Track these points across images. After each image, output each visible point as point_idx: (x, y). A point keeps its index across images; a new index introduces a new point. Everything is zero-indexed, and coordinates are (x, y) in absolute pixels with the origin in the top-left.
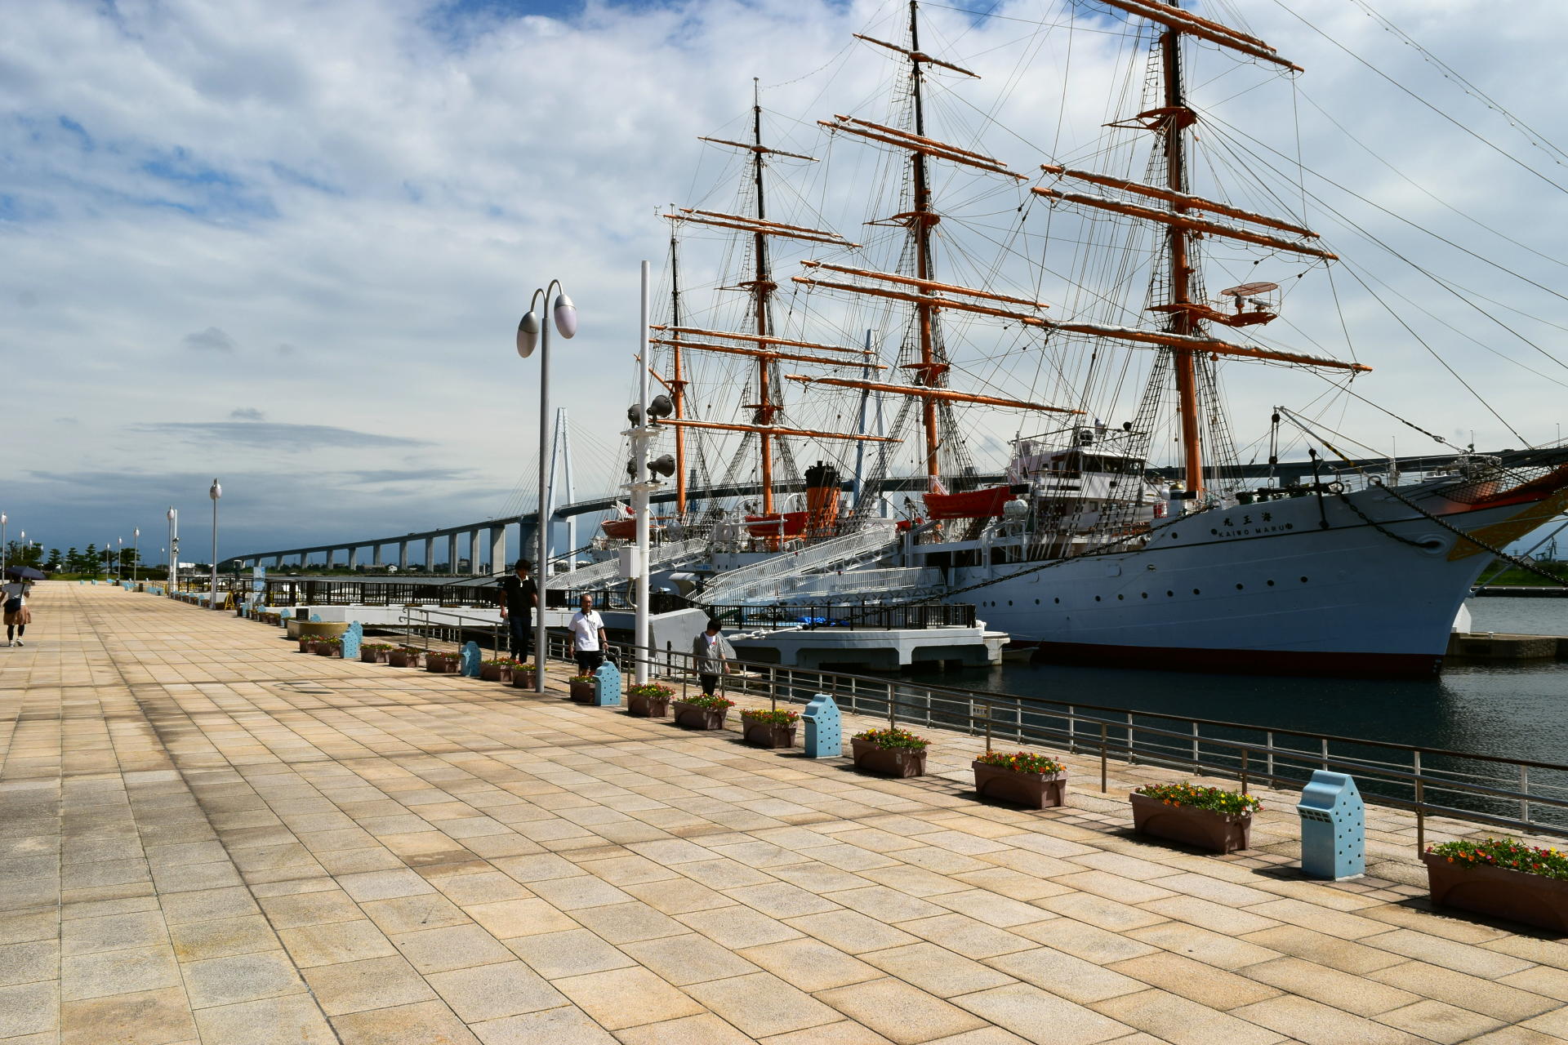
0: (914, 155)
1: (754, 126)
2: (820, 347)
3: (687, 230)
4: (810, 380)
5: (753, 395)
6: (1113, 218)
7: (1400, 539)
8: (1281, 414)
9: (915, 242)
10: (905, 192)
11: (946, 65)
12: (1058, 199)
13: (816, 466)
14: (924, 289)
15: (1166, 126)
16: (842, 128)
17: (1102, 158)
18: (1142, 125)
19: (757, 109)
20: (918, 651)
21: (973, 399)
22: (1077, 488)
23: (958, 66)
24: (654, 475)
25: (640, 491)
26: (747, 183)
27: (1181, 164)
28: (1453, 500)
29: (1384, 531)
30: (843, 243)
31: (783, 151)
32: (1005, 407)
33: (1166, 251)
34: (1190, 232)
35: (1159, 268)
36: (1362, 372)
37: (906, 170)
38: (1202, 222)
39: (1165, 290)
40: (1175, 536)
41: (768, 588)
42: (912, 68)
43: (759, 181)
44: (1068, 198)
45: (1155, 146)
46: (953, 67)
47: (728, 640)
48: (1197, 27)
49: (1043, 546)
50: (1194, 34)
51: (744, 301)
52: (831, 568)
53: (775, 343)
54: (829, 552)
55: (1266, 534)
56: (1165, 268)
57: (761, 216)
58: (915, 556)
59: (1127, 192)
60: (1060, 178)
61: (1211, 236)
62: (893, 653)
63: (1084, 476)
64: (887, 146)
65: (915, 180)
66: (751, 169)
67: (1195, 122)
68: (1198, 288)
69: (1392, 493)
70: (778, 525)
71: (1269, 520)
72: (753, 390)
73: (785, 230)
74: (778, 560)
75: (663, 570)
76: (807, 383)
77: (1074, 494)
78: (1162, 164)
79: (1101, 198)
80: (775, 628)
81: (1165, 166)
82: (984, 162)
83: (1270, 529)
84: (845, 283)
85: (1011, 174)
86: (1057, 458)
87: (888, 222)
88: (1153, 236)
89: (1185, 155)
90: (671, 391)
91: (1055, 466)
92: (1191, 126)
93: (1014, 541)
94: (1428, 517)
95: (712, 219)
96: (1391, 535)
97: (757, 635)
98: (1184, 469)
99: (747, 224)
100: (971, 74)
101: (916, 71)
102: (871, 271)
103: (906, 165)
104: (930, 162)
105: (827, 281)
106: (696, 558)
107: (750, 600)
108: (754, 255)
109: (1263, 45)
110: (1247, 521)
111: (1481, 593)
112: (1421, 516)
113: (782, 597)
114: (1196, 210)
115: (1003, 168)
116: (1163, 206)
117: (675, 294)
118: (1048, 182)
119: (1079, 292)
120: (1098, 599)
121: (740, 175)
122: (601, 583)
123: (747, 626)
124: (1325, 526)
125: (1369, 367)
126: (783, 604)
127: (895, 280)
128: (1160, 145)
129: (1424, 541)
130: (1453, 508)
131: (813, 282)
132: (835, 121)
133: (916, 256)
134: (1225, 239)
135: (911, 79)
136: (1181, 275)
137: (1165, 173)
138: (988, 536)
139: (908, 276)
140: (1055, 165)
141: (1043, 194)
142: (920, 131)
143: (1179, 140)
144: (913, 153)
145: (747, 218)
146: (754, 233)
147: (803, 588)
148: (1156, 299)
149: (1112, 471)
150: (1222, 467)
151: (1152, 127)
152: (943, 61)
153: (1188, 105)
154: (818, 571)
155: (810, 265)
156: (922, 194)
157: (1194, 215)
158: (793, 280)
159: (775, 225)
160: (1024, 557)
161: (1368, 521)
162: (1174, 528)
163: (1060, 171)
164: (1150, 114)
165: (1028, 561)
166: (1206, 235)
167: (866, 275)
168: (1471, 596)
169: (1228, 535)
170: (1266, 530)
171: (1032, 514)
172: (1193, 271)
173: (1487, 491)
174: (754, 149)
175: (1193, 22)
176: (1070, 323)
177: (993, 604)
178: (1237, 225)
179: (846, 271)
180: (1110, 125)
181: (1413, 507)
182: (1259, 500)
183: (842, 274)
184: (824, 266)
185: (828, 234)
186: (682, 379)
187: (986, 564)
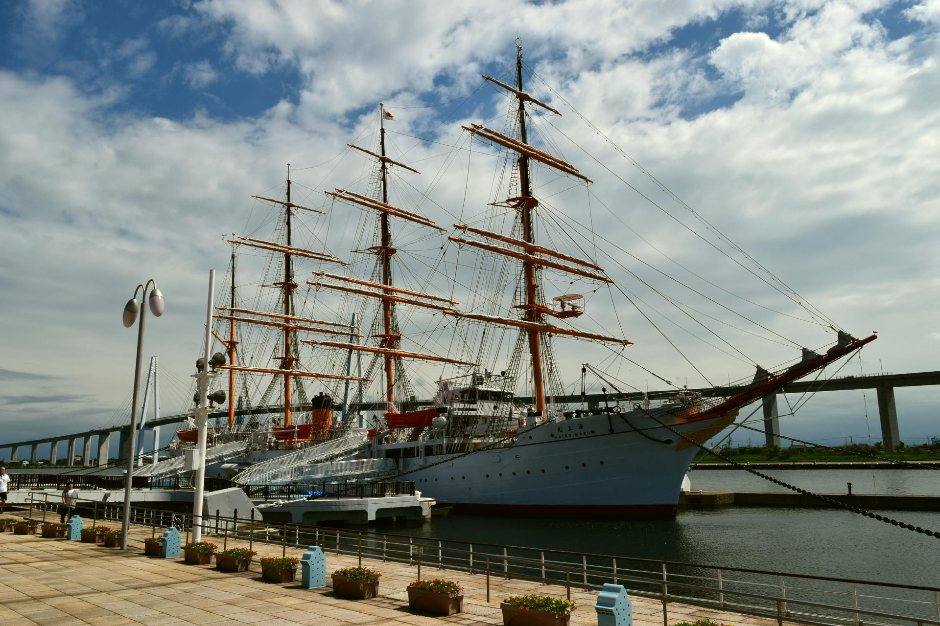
0: (382, 214)
1: (287, 191)
2: (323, 323)
3: (243, 251)
4: (316, 343)
5: (280, 351)
6: (494, 255)
7: (652, 439)
8: (586, 368)
9: (382, 263)
10: (376, 235)
11: (401, 165)
12: (463, 244)
13: (319, 395)
14: (386, 291)
15: (522, 207)
16: (339, 196)
17: (487, 222)
18: (509, 206)
19: (289, 182)
20: (379, 512)
21: (415, 356)
22: (475, 410)
23: (407, 166)
24: (211, 403)
25: (202, 413)
26: (281, 224)
27: (531, 228)
28: (677, 416)
29: (643, 434)
30: (339, 262)
31: (304, 207)
32: (433, 361)
33: (523, 275)
34: (536, 265)
35: (520, 284)
36: (628, 345)
37: (377, 222)
38: (542, 260)
39: (523, 297)
40: (530, 438)
41: (285, 473)
42: (381, 165)
43: (288, 223)
44: (469, 243)
45: (516, 217)
46: (404, 167)
47: (258, 508)
48: (537, 155)
49: (456, 444)
50: (536, 159)
51: (277, 294)
52: (327, 460)
53: (295, 320)
54: (325, 450)
55: (581, 436)
56: (523, 284)
57: (289, 244)
58: (379, 451)
59: (501, 241)
60: (464, 232)
61: (547, 268)
62: (364, 513)
63: (479, 403)
64: (366, 208)
65: (382, 228)
66: (284, 216)
67: (537, 206)
68: (541, 296)
69: (646, 413)
70: (294, 432)
71: (582, 428)
72: (280, 348)
73: (303, 253)
74: (293, 455)
75: (217, 462)
76: (314, 345)
77: (473, 413)
78: (520, 227)
79: (487, 244)
80: (289, 499)
81: (522, 228)
82: (422, 220)
83: (583, 434)
84: (339, 286)
85: (437, 228)
86: (464, 392)
87: (366, 251)
88: (516, 267)
89: (532, 223)
90: (228, 347)
91: (463, 397)
92: (535, 208)
93: (438, 442)
94: (665, 426)
95: (257, 244)
96: (647, 436)
97: (277, 504)
98: (535, 398)
99: (280, 248)
100: (415, 171)
101: (384, 167)
102: (355, 279)
103: (377, 220)
104: (391, 219)
105: (328, 284)
106: (239, 454)
107: (273, 481)
108: (284, 266)
109: (572, 167)
110: (570, 429)
111: (696, 468)
112: (662, 426)
113: (294, 479)
114: (539, 253)
115: (433, 224)
116: (521, 251)
117: (233, 288)
118: (458, 234)
119: (475, 297)
120: (487, 476)
121: (277, 219)
122: (175, 471)
123: (271, 498)
124: (612, 432)
125: (632, 342)
126: (295, 483)
127: (369, 285)
128: (519, 217)
129: (664, 440)
130: (678, 421)
131: (319, 284)
132: (336, 192)
133: (382, 272)
134: (554, 269)
135: (381, 171)
136: (532, 289)
137: (522, 232)
138: (423, 439)
139: (377, 283)
140: (461, 225)
141: (455, 240)
142: (385, 200)
143: (529, 215)
144: (381, 213)
145: (280, 245)
146: (284, 254)
147: (308, 473)
148: (518, 301)
149: (494, 400)
150: (555, 397)
151: (514, 207)
152: (399, 163)
153: (533, 196)
154: (318, 462)
155: (318, 275)
156: (386, 236)
157: (537, 256)
158: (307, 283)
159: (297, 250)
160: (444, 451)
161: (634, 428)
162: (530, 433)
163: (464, 228)
164: (513, 200)
165: (447, 454)
166: (544, 267)
167: (352, 281)
168: (690, 471)
169: (560, 437)
170: (581, 434)
171: (449, 425)
172: (538, 286)
173: (694, 411)
174: (286, 205)
175: (535, 153)
176: (470, 314)
177: (426, 480)
178: (561, 262)
179: (340, 279)
180: (492, 204)
181: (657, 421)
182: (576, 417)
183: (338, 280)
184: (327, 275)
185: (330, 256)
186: (235, 340)
187: (422, 456)
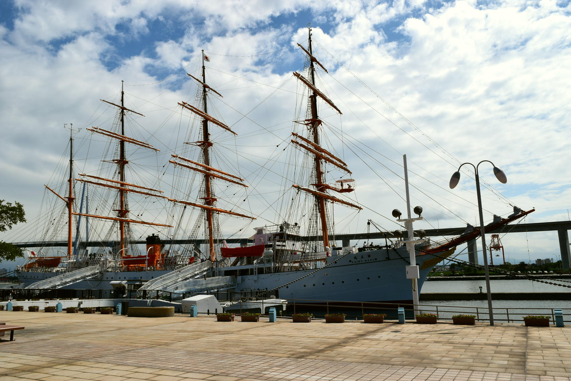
0: (204, 120)
1: (121, 98)
2: (144, 188)
4: (177, 201)
5: (118, 206)
8: (370, 222)
9: (203, 152)
10: (200, 133)
12: (297, 145)
13: (152, 235)
14: (207, 169)
15: (312, 124)
16: (185, 107)
19: (123, 93)
21: (230, 213)
22: (285, 246)
23: (216, 92)
26: (117, 120)
29: (405, 260)
30: (153, 149)
33: (315, 165)
37: (201, 126)
39: (316, 179)
40: (335, 263)
42: (203, 89)
43: (122, 120)
45: (310, 131)
50: (321, 98)
51: (115, 167)
53: (127, 185)
55: (368, 262)
56: (315, 171)
58: (220, 272)
60: (297, 138)
61: (329, 163)
63: (286, 242)
65: (204, 130)
66: (119, 115)
68: (324, 179)
71: (370, 257)
72: (118, 204)
77: (284, 248)
81: (313, 135)
83: (370, 260)
86: (275, 235)
87: (194, 144)
90: (67, 202)
91: (275, 237)
92: (320, 125)
93: (268, 265)
95: (105, 132)
99: (116, 136)
100: (221, 95)
101: (205, 91)
103: (201, 124)
105: (180, 163)
108: (119, 149)
110: (362, 257)
115: (230, 130)
117: (72, 161)
118: (294, 138)
121: (114, 117)
127: (197, 164)
130: (422, 253)
131: (176, 163)
132: (183, 103)
133: (204, 157)
135: (203, 93)
136: (319, 174)
137: (313, 138)
138: (256, 263)
139: (201, 164)
140: (294, 133)
141: (294, 142)
142: (206, 112)
143: (317, 129)
144: (203, 118)
145: (118, 134)
146: (120, 140)
148: (314, 181)
149: (293, 240)
152: (213, 89)
153: (319, 119)
155: (174, 156)
156: (206, 134)
159: (128, 138)
161: (401, 257)
163: (296, 135)
164: (307, 121)
165: (274, 273)
166: (324, 161)
169: (355, 262)
170: (368, 260)
171: (274, 256)
172: (323, 173)
174: (121, 108)
175: (321, 93)
179: (186, 160)
180: (295, 122)
183: (184, 161)
185: (148, 145)
187: (256, 274)
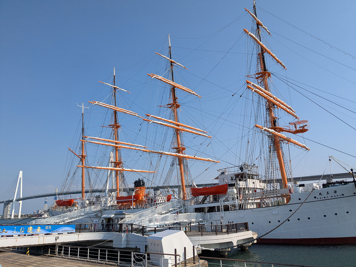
37: (170, 92)
40: (299, 199)
51: (111, 130)
61: (280, 109)
65: (172, 95)
71: (336, 193)
82: (190, 92)
83: (336, 196)
87: (165, 106)
90: (81, 159)
93: (233, 203)
110: (328, 194)
117: (83, 129)
127: (170, 122)
135: (171, 67)
155: (148, 116)
156: (175, 99)
160: (237, 208)
167: (163, 120)
169: (321, 198)
184: (152, 116)
186: (85, 155)
187: (222, 211)
